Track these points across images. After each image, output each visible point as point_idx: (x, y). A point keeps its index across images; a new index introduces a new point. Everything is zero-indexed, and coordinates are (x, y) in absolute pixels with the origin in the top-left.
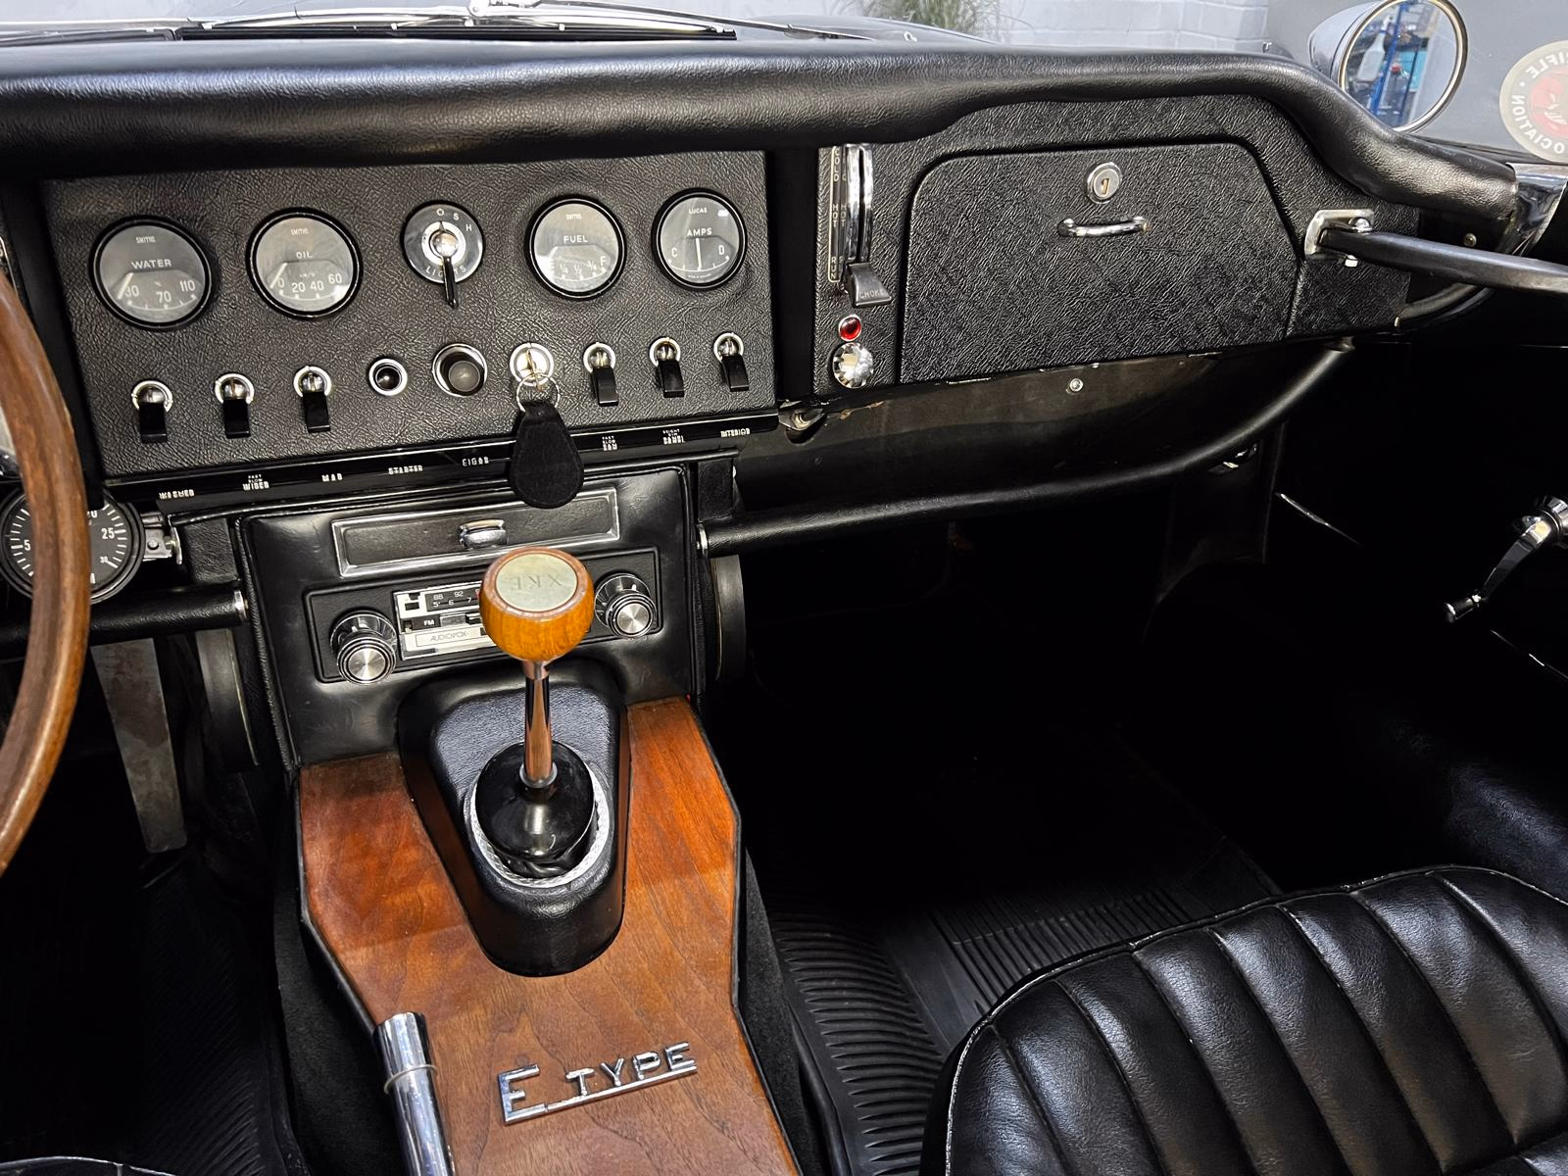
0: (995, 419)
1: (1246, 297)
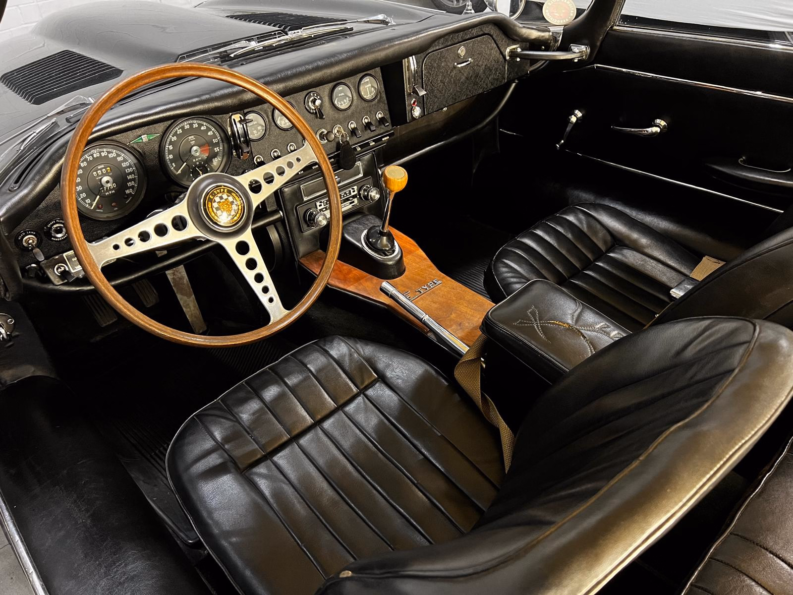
0: (426, 124)
1: (495, 74)
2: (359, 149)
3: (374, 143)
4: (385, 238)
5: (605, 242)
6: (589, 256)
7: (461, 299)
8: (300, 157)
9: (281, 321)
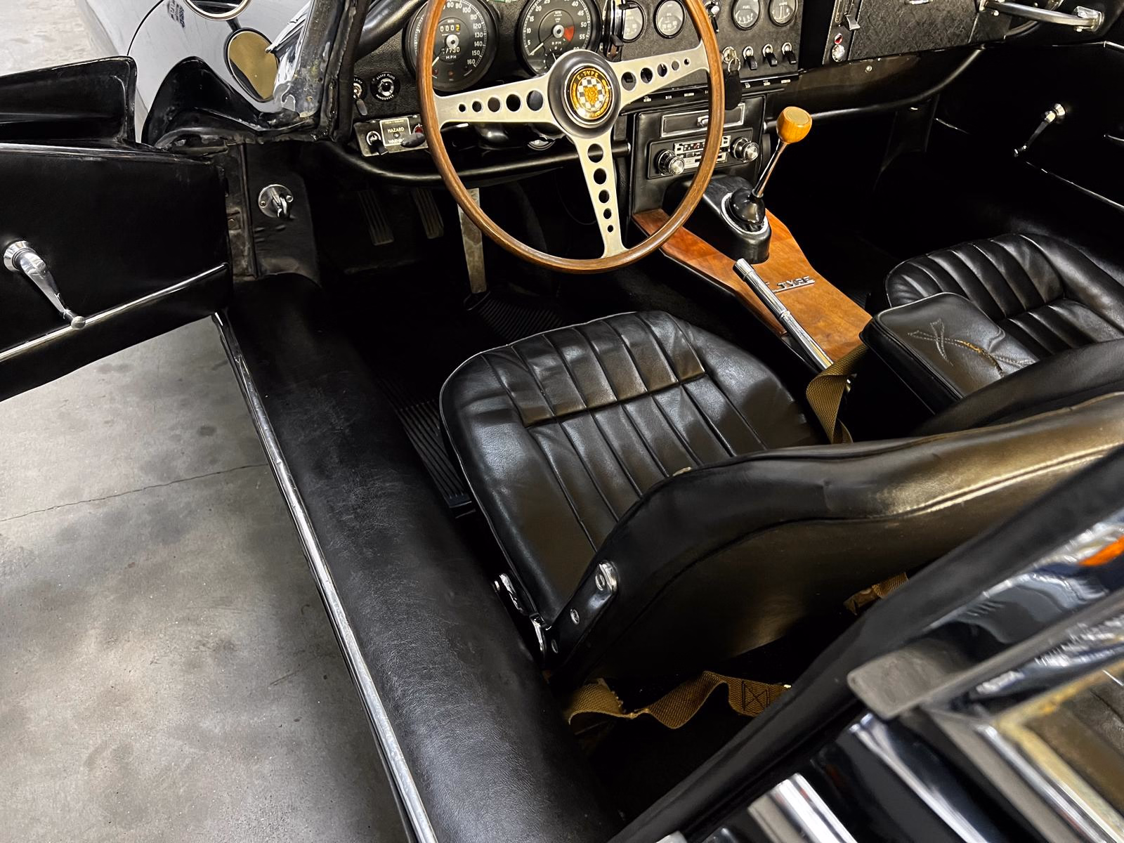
1: (958, 27)
2: (748, 86)
3: (769, 84)
4: (755, 205)
5: (1050, 290)
6: (1023, 301)
7: (836, 307)
8: (689, 60)
9: (615, 258)
